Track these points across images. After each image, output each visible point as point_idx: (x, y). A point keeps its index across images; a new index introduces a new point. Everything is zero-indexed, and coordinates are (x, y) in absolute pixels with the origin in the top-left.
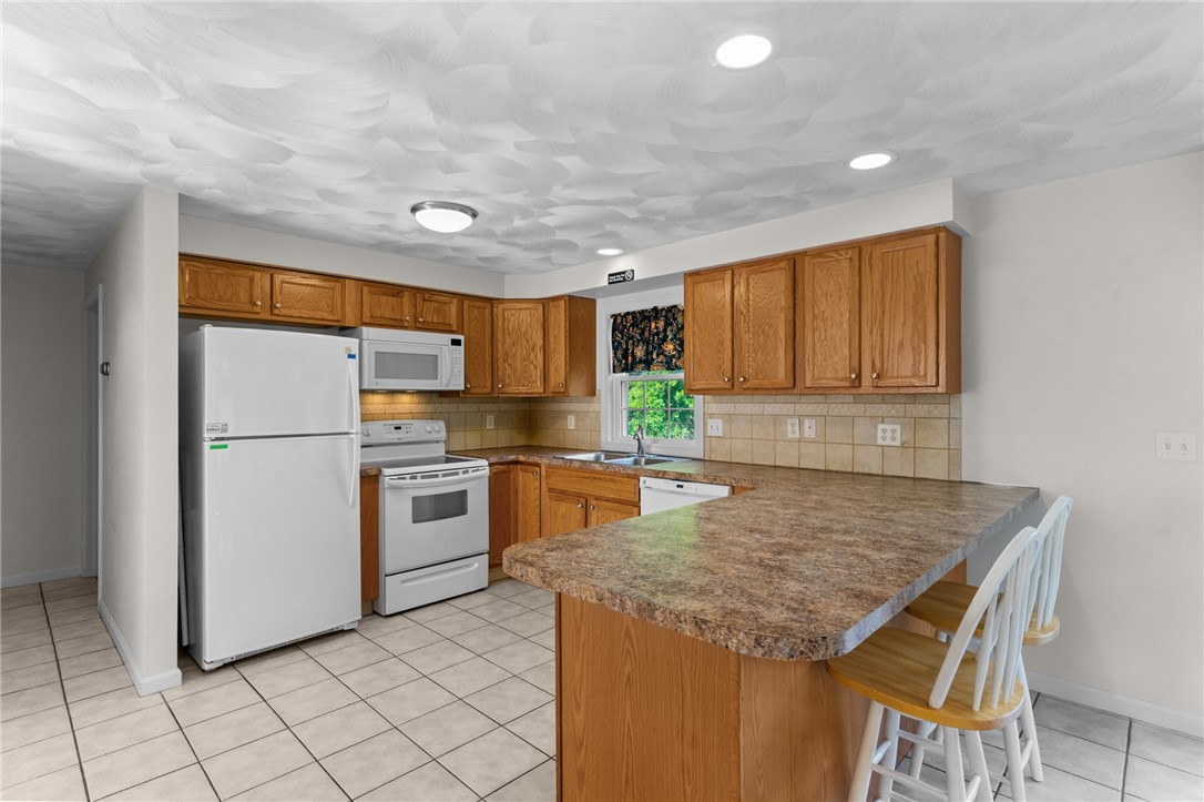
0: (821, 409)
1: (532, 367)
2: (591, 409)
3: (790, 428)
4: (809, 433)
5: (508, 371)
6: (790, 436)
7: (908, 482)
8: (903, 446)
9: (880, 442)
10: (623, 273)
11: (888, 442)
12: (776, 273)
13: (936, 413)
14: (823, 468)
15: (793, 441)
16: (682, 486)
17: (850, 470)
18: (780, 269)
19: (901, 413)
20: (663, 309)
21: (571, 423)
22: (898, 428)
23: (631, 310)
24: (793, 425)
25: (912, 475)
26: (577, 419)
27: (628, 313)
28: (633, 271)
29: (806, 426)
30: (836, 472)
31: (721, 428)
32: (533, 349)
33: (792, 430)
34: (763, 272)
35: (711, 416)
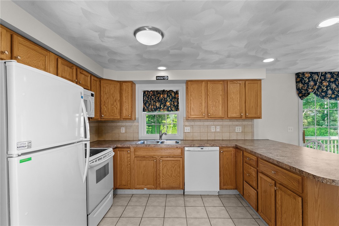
0: (221, 123)
1: (115, 108)
2: (134, 125)
3: (212, 129)
4: (218, 130)
5: (105, 109)
6: (212, 131)
7: (243, 140)
8: (242, 132)
9: (236, 131)
10: (164, 77)
11: (239, 131)
12: (219, 85)
13: (249, 124)
14: (221, 139)
15: (213, 132)
16: (203, 149)
17: (229, 139)
18: (220, 84)
19: (241, 124)
20: (166, 91)
21: (123, 130)
22: (241, 127)
23: (153, 90)
24: (213, 128)
25: (244, 139)
26: (126, 129)
27: (151, 91)
28: (168, 76)
29: (217, 128)
30: (225, 140)
31: (189, 130)
32: (115, 101)
33: (213, 129)
34: (215, 84)
35: (186, 126)
